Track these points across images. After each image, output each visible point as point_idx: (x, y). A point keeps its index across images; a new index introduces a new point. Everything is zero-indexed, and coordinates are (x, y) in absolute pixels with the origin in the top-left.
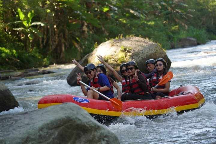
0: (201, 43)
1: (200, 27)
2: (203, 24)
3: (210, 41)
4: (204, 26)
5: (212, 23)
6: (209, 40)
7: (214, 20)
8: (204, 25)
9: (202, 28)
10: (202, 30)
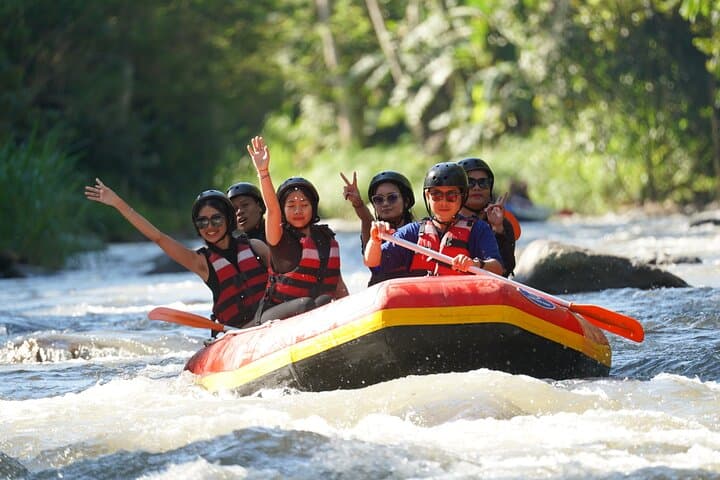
0: (23, 261)
1: (22, 125)
2: (43, 103)
3: (101, 248)
4: (53, 114)
5: (126, 98)
6: (95, 241)
7: (137, 76)
8: (55, 106)
9: (40, 135)
10: (37, 151)
